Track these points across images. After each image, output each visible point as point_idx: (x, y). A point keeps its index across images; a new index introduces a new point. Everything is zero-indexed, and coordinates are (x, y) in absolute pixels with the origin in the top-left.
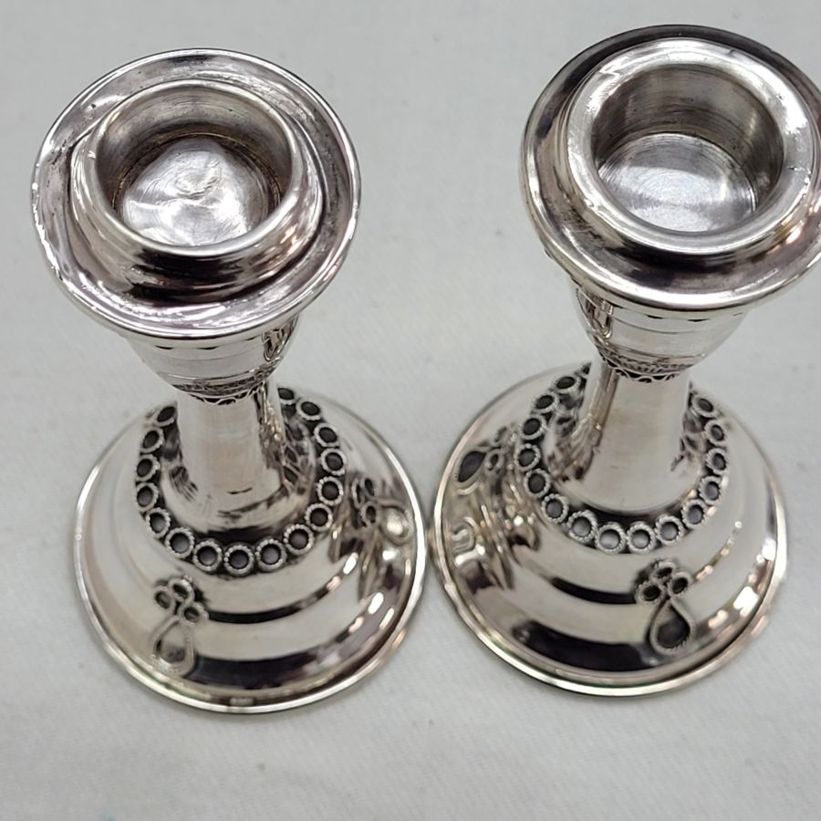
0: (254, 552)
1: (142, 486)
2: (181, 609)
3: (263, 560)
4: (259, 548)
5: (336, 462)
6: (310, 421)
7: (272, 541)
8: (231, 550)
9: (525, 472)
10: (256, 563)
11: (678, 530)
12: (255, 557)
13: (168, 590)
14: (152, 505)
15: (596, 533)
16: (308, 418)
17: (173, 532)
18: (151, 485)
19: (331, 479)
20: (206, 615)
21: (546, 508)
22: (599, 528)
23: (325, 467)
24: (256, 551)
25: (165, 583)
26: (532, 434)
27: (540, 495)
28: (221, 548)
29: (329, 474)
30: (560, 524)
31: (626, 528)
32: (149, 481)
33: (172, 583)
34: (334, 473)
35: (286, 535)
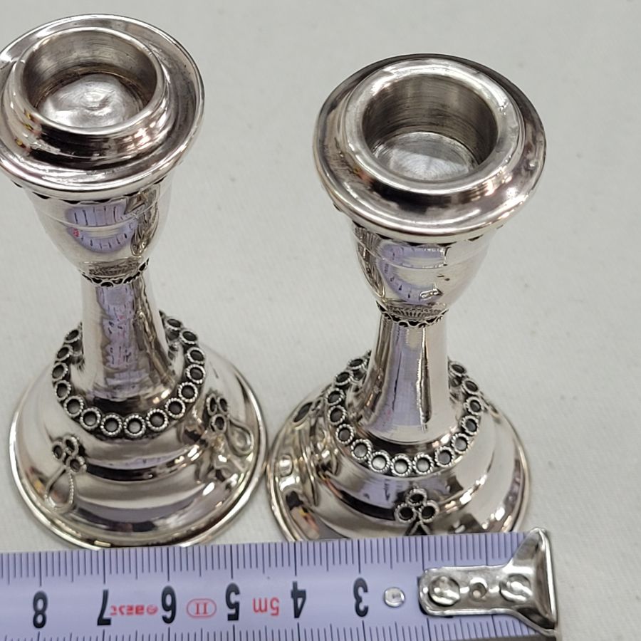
0: (123, 422)
1: (58, 364)
2: (68, 460)
3: (128, 428)
4: (127, 420)
5: (198, 374)
6: (187, 344)
7: (137, 417)
8: (107, 417)
9: (331, 407)
10: (123, 430)
11: (430, 466)
12: (123, 426)
13: (62, 445)
14: (61, 378)
15: (370, 456)
16: (186, 341)
17: (70, 399)
18: (64, 365)
19: (191, 384)
20: (85, 467)
21: (339, 433)
22: (372, 453)
23: (189, 376)
24: (125, 421)
25: (60, 439)
26: (342, 382)
27: (336, 424)
28: (100, 414)
29: (190, 381)
30: (346, 446)
31: (392, 457)
32: (63, 362)
33: (65, 439)
34: (194, 381)
35: (149, 415)
